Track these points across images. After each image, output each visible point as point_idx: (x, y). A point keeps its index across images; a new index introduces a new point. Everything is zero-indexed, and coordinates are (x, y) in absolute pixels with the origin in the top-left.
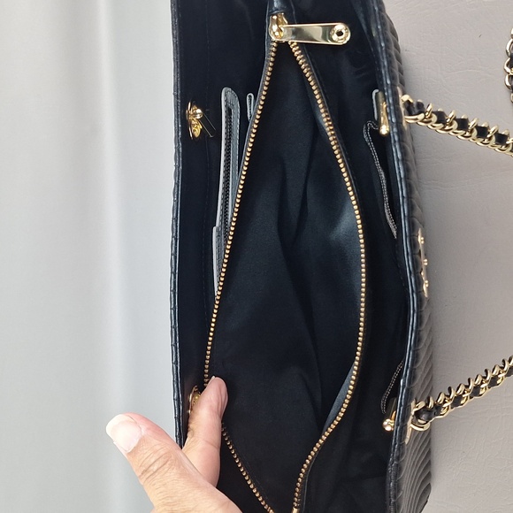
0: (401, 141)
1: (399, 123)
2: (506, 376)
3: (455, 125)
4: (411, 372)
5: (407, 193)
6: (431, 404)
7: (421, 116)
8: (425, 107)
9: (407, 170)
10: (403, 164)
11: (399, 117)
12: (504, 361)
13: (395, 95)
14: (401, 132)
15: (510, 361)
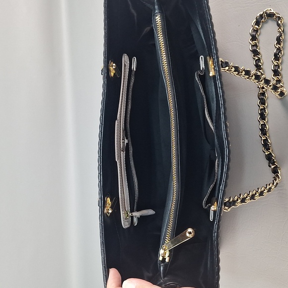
0: (220, 79)
1: (219, 71)
2: (267, 192)
3: (244, 73)
4: (225, 183)
5: (223, 103)
6: (231, 200)
7: (227, 68)
8: (229, 64)
9: (223, 92)
10: (221, 90)
11: (219, 68)
12: (267, 185)
13: (218, 58)
14: (220, 75)
15: (269, 185)
